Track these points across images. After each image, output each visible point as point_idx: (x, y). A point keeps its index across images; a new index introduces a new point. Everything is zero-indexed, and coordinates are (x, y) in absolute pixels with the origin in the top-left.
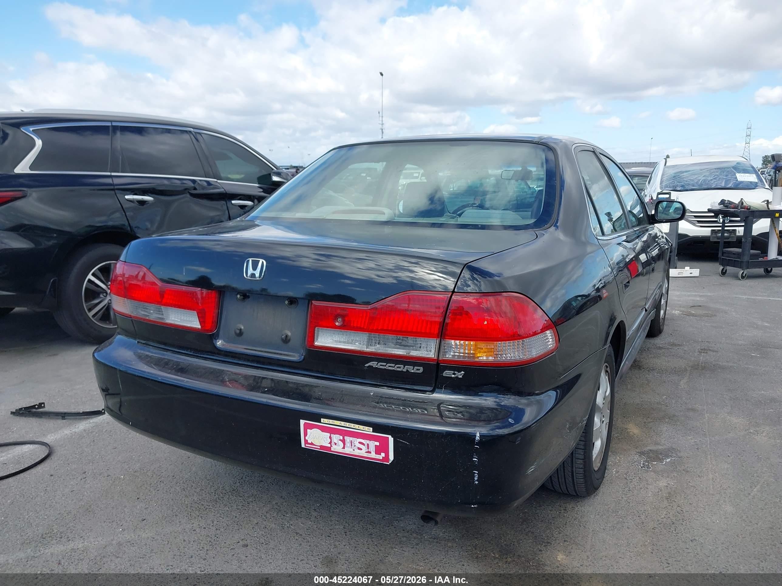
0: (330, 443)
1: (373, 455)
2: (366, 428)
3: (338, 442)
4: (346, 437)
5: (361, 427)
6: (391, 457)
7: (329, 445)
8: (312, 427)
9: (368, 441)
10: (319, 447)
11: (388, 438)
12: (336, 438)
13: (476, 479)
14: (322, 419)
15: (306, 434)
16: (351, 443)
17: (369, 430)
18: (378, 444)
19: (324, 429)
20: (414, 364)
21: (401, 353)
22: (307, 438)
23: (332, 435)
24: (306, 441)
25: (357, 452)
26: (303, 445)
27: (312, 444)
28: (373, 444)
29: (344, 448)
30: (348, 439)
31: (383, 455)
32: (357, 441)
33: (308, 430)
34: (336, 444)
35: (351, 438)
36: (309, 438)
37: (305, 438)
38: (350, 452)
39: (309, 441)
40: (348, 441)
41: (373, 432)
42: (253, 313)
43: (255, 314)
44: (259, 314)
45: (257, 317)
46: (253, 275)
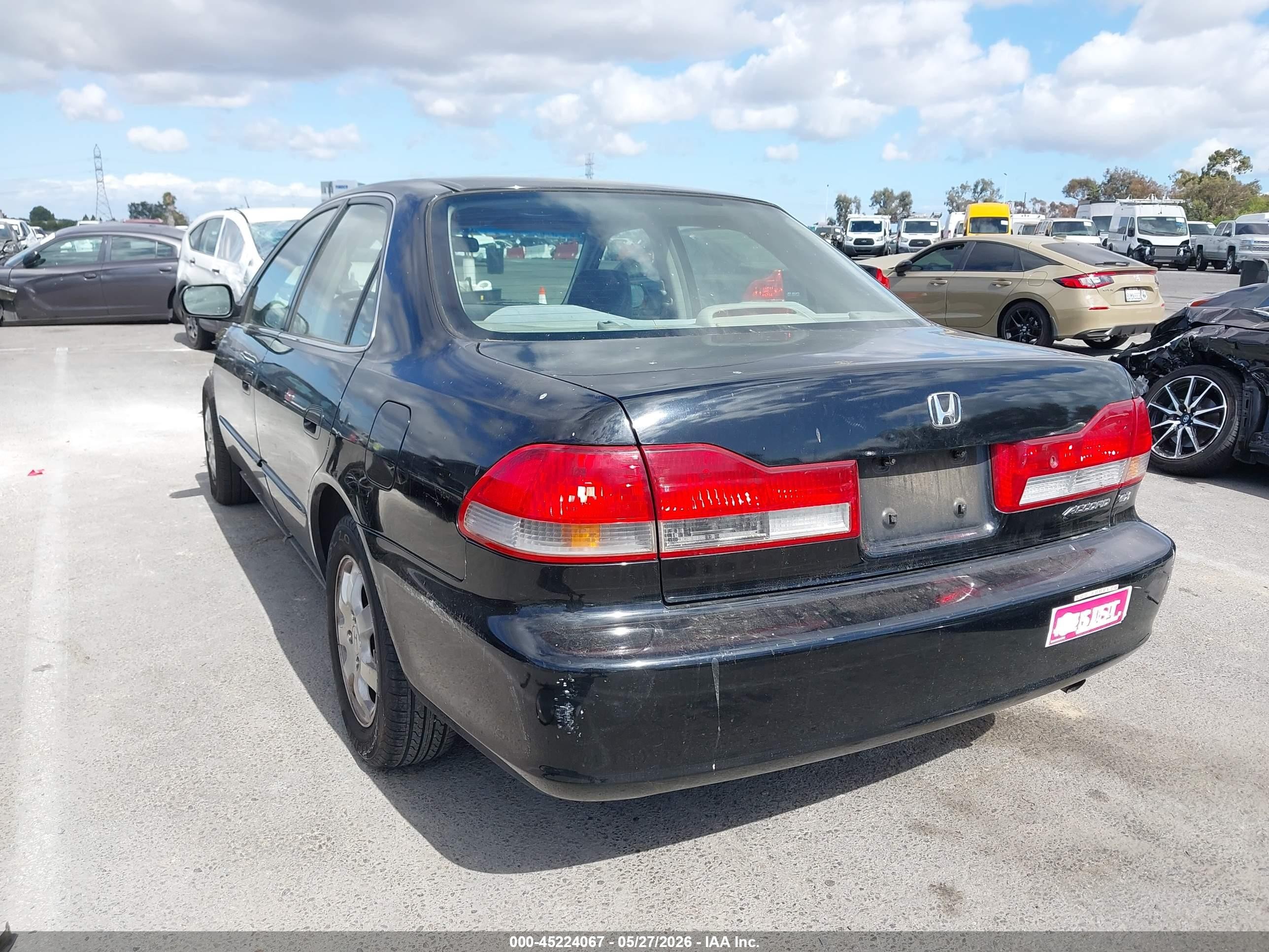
0: (1077, 625)
1: (1112, 619)
2: (1114, 587)
4: (1093, 610)
5: (1110, 588)
6: (1126, 612)
7: (1076, 629)
8: (1062, 613)
9: (1112, 603)
10: (1065, 637)
11: (1128, 589)
14: (1075, 597)
15: (1054, 626)
17: (1114, 589)
18: (1118, 602)
19: (1074, 610)
22: (1054, 631)
24: (1052, 637)
25: (1099, 623)
26: (1047, 644)
27: (1058, 637)
28: (1114, 606)
29: (1089, 624)
30: (1095, 611)
31: (1119, 613)
33: (1058, 620)
34: (1082, 624)
35: (1098, 608)
37: (1052, 633)
39: (1056, 635)
40: (1095, 613)
41: (1120, 588)
42: (905, 485)
43: (907, 486)
44: (914, 485)
45: (912, 489)
46: (946, 420)
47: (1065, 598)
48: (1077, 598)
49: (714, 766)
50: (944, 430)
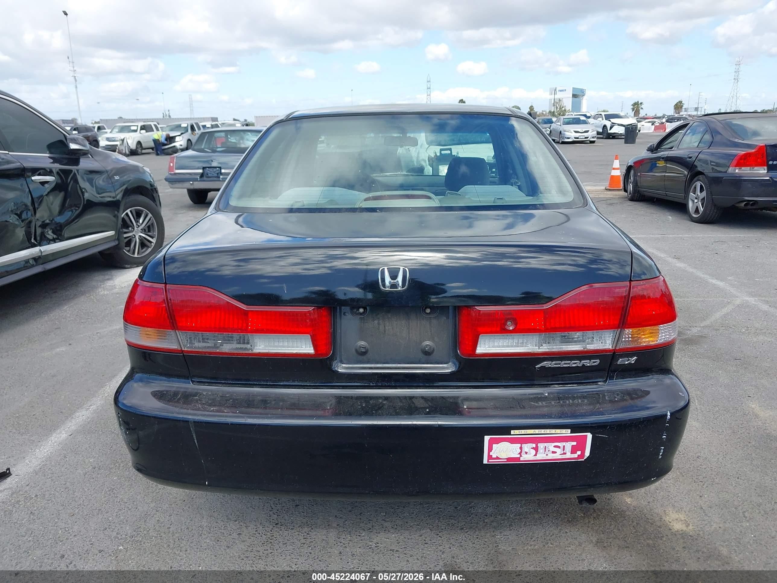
0: (520, 453)
1: (569, 455)
2: (564, 431)
3: (529, 451)
4: (539, 445)
5: (558, 431)
6: (587, 453)
7: (519, 456)
8: (498, 441)
9: (564, 443)
10: (506, 460)
11: (587, 435)
12: (527, 447)
13: (661, 454)
14: (512, 431)
15: (490, 449)
16: (545, 449)
17: (567, 432)
18: (575, 443)
19: (513, 441)
20: (590, 358)
21: (577, 349)
22: (491, 454)
23: (523, 445)
24: (490, 457)
25: (551, 456)
26: (485, 461)
27: (497, 458)
28: (569, 445)
29: (536, 455)
30: (541, 446)
31: (579, 453)
32: (551, 446)
33: (494, 445)
34: (526, 453)
35: (545, 444)
36: (494, 453)
37: (489, 453)
38: (543, 457)
39: (494, 456)
40: (542, 447)
41: (571, 433)
42: (379, 327)
43: (381, 328)
44: (387, 328)
45: (385, 331)
46: (393, 286)
47: (505, 430)
48: (512, 432)
49: (207, 483)
50: (390, 292)
